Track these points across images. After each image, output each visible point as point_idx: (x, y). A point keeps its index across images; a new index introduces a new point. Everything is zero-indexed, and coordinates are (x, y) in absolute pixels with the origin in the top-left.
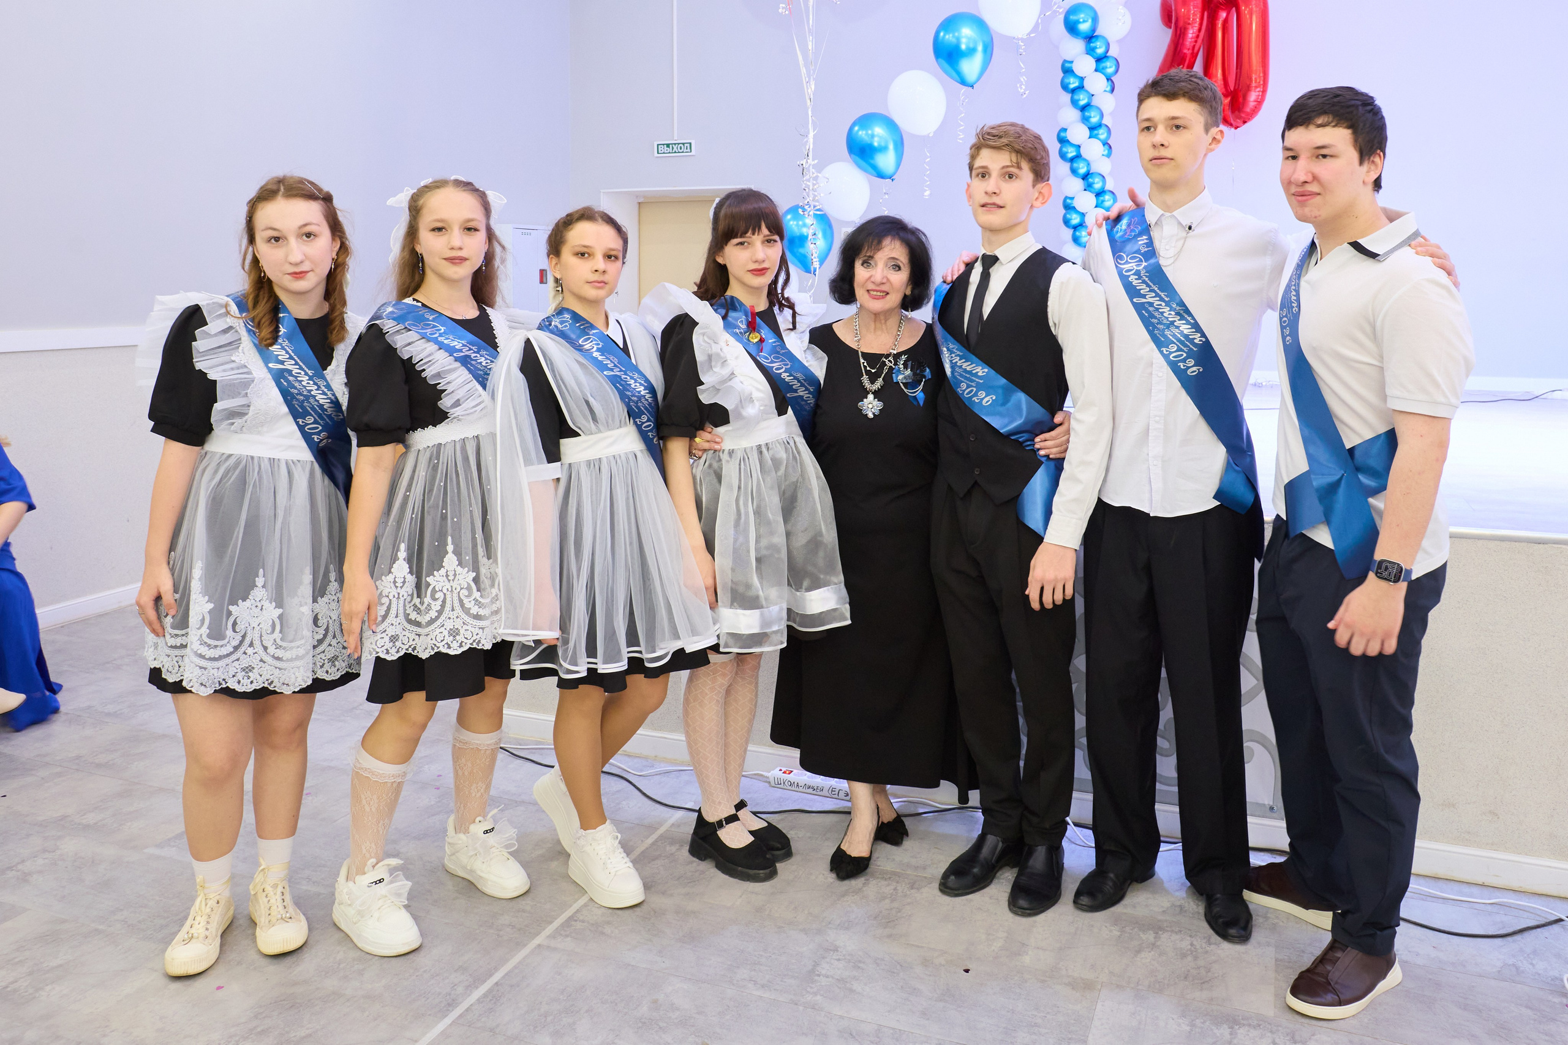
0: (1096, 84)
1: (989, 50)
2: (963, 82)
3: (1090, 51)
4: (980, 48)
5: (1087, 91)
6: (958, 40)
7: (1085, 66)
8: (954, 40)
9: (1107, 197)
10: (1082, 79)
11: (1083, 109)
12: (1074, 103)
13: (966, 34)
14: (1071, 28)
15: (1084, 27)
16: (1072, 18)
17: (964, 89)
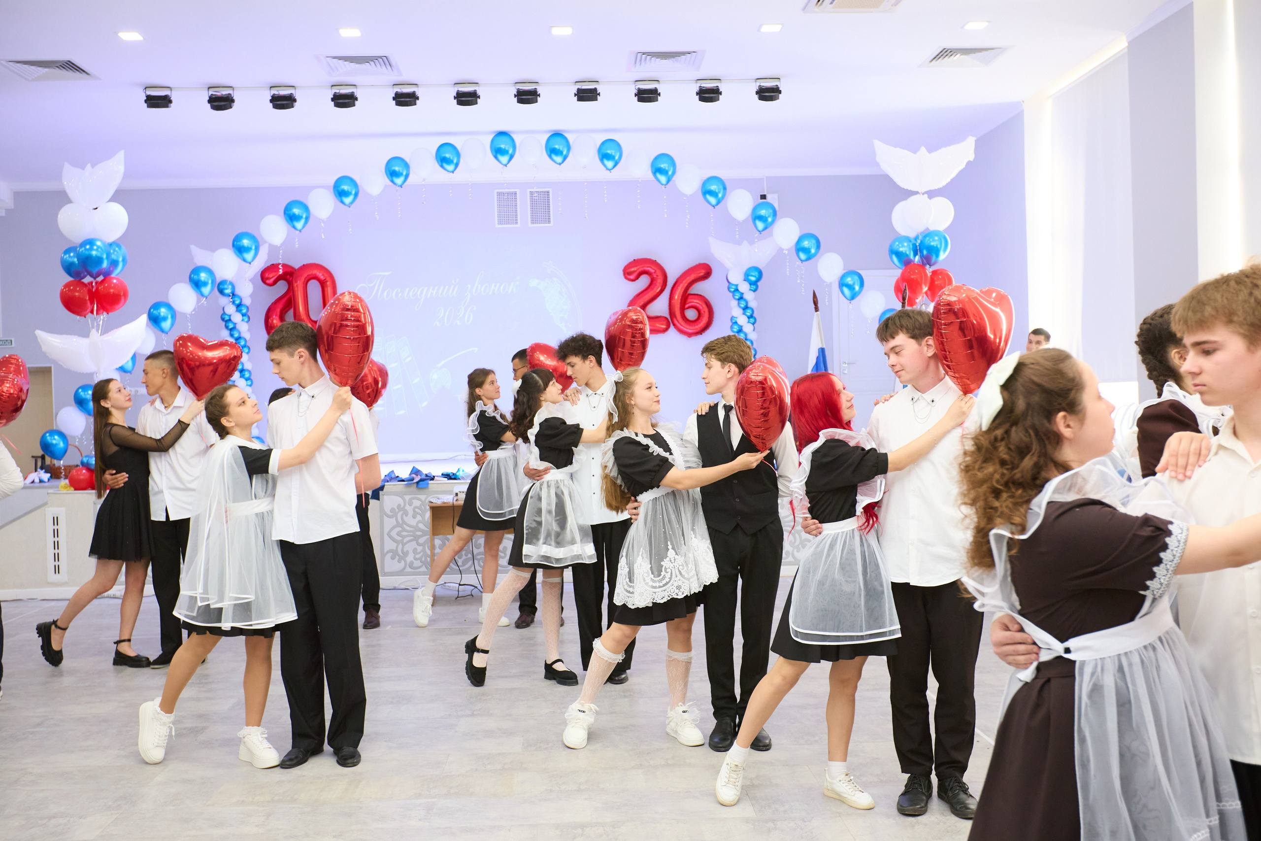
0: (237, 318)
1: (174, 316)
2: (162, 331)
3: (233, 302)
4: (170, 316)
5: (232, 322)
6: (159, 314)
7: (231, 309)
8: (157, 314)
9: (246, 373)
10: (230, 316)
11: (231, 330)
12: (227, 327)
13: (163, 311)
14: (221, 292)
15: (228, 291)
16: (221, 287)
17: (164, 335)
